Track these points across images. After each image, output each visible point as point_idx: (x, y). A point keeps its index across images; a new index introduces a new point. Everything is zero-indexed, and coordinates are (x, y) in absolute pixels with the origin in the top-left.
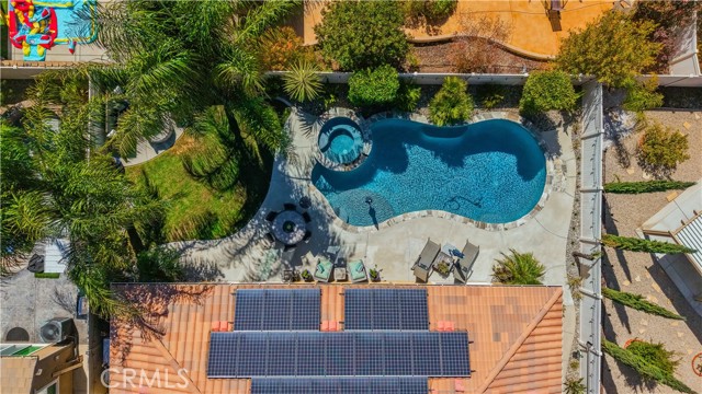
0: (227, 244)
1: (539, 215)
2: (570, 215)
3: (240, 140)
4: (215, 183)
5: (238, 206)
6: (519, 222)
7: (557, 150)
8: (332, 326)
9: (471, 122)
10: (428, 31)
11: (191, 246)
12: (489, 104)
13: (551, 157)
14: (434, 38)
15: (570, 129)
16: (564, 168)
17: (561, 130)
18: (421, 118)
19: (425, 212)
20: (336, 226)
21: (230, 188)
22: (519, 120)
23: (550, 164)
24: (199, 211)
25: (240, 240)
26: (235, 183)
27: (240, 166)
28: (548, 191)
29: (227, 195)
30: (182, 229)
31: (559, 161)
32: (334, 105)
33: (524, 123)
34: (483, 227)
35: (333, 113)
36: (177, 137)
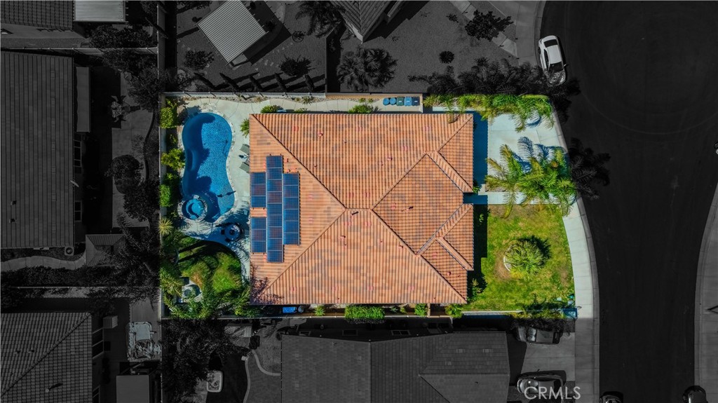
0: (243, 261)
1: (228, 116)
2: (227, 101)
3: (194, 255)
4: (215, 266)
5: (225, 256)
6: (231, 125)
7: (197, 108)
8: (265, 213)
9: (184, 149)
10: (142, 169)
11: (244, 277)
12: (175, 141)
13: (200, 111)
14: (144, 166)
15: (186, 102)
16: (205, 104)
17: (187, 106)
18: (182, 172)
19: (227, 170)
20: (234, 210)
21: (217, 259)
22: (182, 127)
23: (203, 111)
24: (227, 274)
25: (241, 254)
26: (215, 258)
27: (206, 255)
28: (216, 112)
29: (220, 261)
30: (236, 281)
31: (202, 107)
32: (177, 213)
33: (183, 124)
34: (234, 142)
35: (180, 213)
36: (193, 284)
